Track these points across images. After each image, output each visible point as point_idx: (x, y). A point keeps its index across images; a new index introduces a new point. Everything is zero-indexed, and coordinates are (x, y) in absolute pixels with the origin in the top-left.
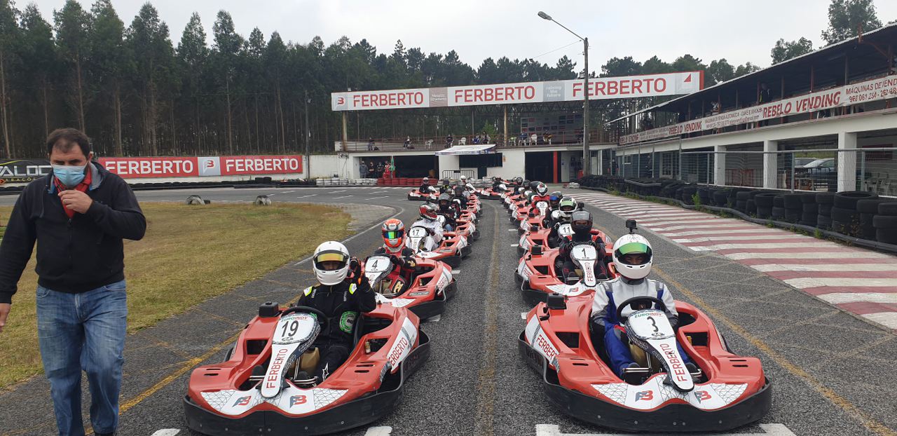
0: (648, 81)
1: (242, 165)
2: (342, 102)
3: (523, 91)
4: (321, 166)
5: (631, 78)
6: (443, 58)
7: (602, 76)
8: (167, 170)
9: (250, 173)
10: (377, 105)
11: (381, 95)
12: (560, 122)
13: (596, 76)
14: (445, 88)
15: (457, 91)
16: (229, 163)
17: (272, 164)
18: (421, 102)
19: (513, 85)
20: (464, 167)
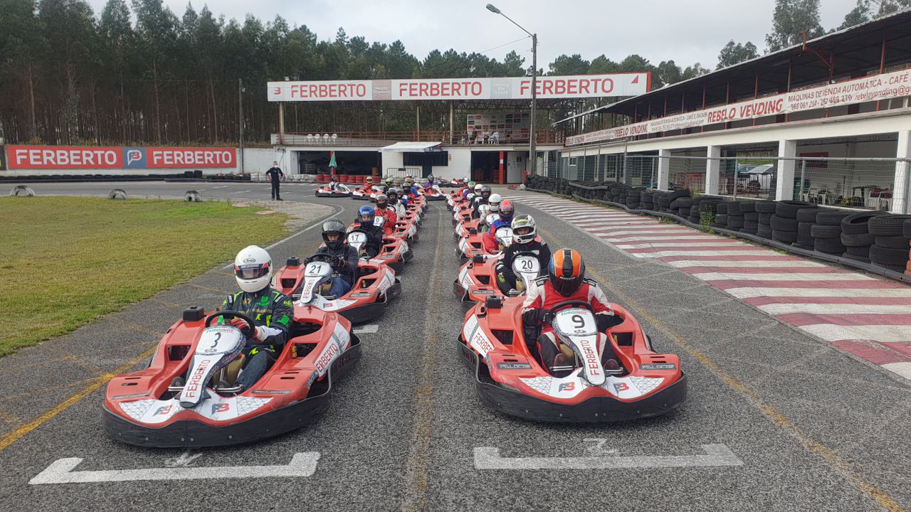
0: (596, 81)
1: (171, 157)
2: (279, 92)
3: (469, 87)
4: (257, 161)
5: (578, 77)
6: (387, 49)
7: (550, 74)
8: (87, 161)
9: (179, 166)
10: (316, 96)
11: (320, 86)
12: (507, 120)
13: (543, 74)
14: (388, 81)
15: (401, 85)
16: (157, 155)
17: (204, 157)
18: (364, 95)
19: (460, 80)
20: (409, 165)
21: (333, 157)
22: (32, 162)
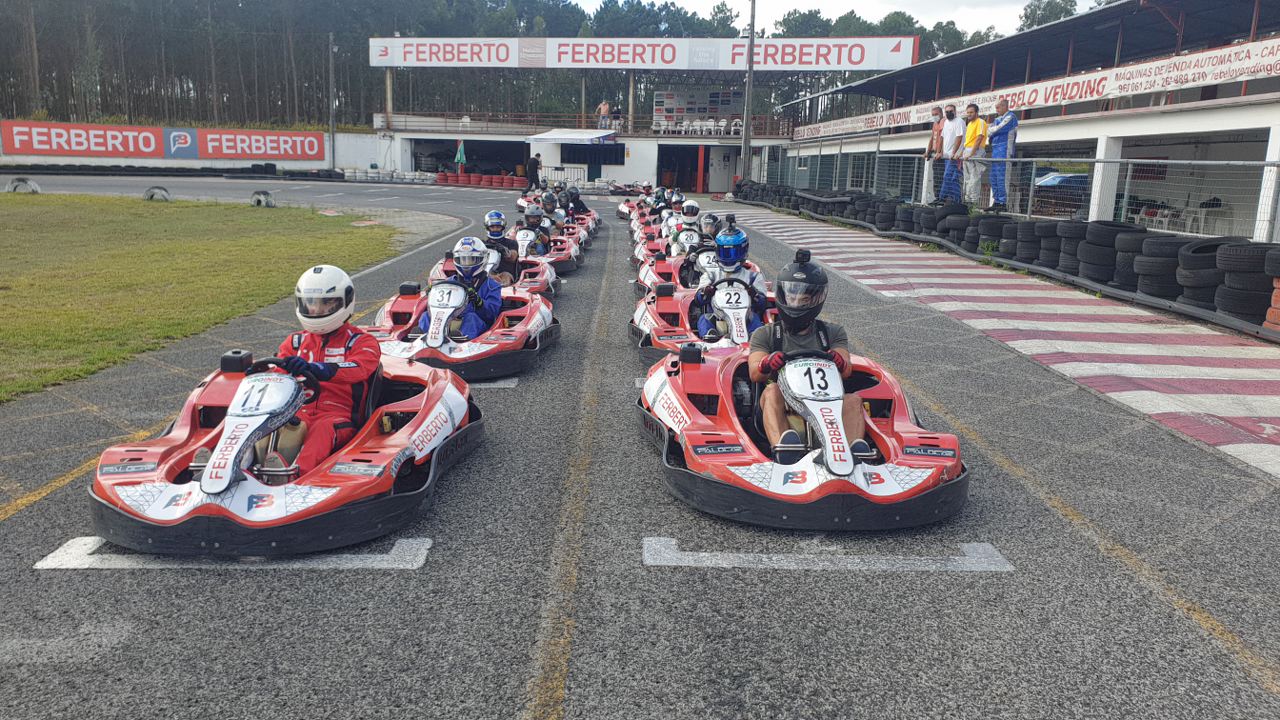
0: (840, 47)
1: (231, 144)
2: (385, 53)
3: (658, 51)
4: (353, 151)
5: (816, 41)
7: (775, 36)
8: (114, 145)
9: (243, 156)
10: (439, 60)
11: (445, 45)
12: (711, 102)
13: (765, 36)
14: (543, 39)
16: (213, 140)
17: (279, 145)
18: (506, 59)
19: (645, 41)
20: (569, 162)
21: (461, 147)
22: (36, 146)
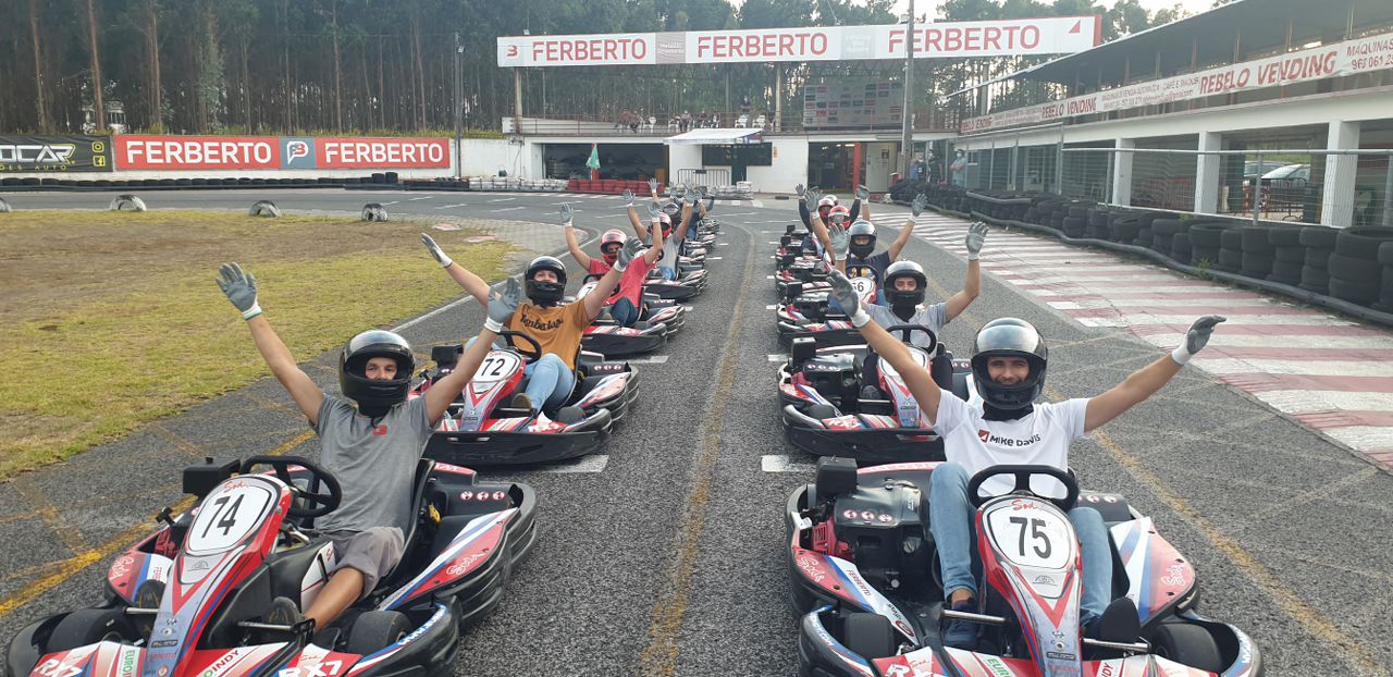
0: (1011, 29)
1: (351, 153)
2: (514, 52)
3: (808, 41)
4: (481, 158)
5: (983, 24)
8: (229, 157)
9: (363, 165)
10: (571, 59)
11: (577, 43)
12: (867, 94)
13: (927, 21)
14: (682, 33)
15: (700, 39)
16: (331, 149)
17: (401, 152)
18: (643, 55)
19: (794, 31)
20: (711, 164)
21: (595, 152)
22: (150, 160)
